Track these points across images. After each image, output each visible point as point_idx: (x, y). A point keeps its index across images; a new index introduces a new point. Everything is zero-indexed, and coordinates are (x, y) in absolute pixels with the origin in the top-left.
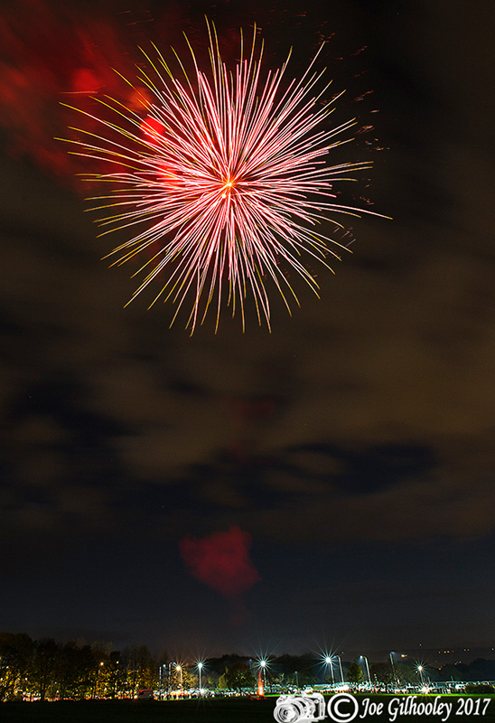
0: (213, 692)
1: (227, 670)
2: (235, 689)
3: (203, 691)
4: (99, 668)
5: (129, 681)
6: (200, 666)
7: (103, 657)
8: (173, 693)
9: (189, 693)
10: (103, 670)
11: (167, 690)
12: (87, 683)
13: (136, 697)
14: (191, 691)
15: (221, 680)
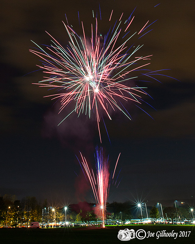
0: (73, 224)
1: (81, 211)
2: (86, 222)
3: (67, 223)
4: (7, 209)
5: (25, 217)
6: (66, 208)
7: (10, 203)
8: (50, 224)
9: (59, 224)
10: (10, 210)
12: (1, 219)
13: (29, 226)
14: (61, 223)
15: (78, 217)
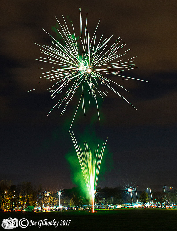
0: (66, 208)
1: (74, 196)
2: (79, 206)
3: (61, 207)
4: (4, 194)
5: (21, 202)
6: (60, 193)
7: (6, 188)
8: (45, 208)
9: (53, 208)
10: (6, 195)
11: (41, 206)
13: (24, 210)
14: (55, 207)
15: (71, 201)
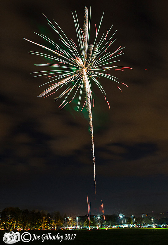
0: (82, 227)
1: (86, 220)
2: (89, 226)
3: (78, 227)
4: (43, 219)
5: (53, 224)
6: (77, 218)
7: (44, 216)
8: (68, 228)
9: (74, 228)
11: (66, 227)
12: (39, 224)
13: (55, 229)
14: (74, 227)
15: (85, 223)
